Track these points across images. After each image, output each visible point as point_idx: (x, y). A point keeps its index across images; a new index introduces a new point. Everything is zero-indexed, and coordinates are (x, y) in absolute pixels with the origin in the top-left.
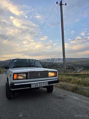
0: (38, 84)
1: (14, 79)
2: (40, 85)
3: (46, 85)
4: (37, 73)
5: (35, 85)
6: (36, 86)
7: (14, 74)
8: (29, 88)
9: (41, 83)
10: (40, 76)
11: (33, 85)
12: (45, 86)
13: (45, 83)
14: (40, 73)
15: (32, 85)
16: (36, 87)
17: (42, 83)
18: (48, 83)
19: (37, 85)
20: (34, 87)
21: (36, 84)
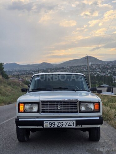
0: (56, 122)
1: (20, 111)
2: (60, 125)
3: (71, 126)
4: (56, 104)
5: (50, 123)
6: (52, 125)
7: (20, 104)
8: (41, 127)
9: (60, 122)
10: (61, 109)
11: (47, 123)
12: (69, 126)
13: (69, 122)
14: (61, 104)
15: (45, 122)
16: (52, 127)
17: (64, 122)
18: (75, 122)
19: (54, 123)
20: (49, 127)
21: (52, 122)
